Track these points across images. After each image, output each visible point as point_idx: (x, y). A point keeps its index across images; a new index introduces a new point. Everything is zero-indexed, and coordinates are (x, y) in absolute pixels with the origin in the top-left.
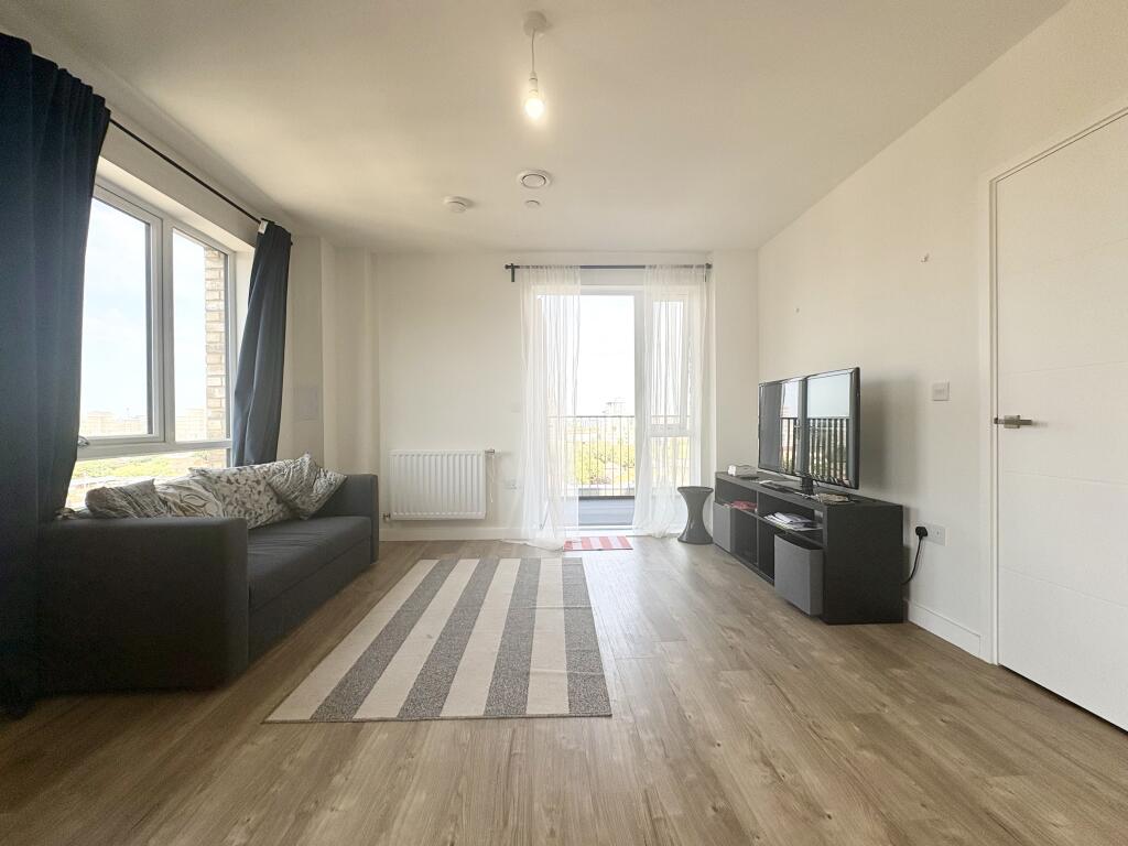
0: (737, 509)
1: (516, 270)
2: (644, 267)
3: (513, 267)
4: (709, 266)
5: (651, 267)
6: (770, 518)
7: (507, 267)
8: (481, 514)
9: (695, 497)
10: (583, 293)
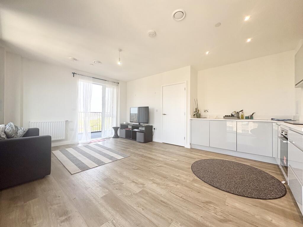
0: (126, 130)
1: (75, 74)
2: (106, 80)
3: (74, 73)
4: (118, 83)
5: (108, 81)
6: (134, 130)
7: (73, 73)
8: (64, 138)
9: (116, 129)
10: (93, 83)
